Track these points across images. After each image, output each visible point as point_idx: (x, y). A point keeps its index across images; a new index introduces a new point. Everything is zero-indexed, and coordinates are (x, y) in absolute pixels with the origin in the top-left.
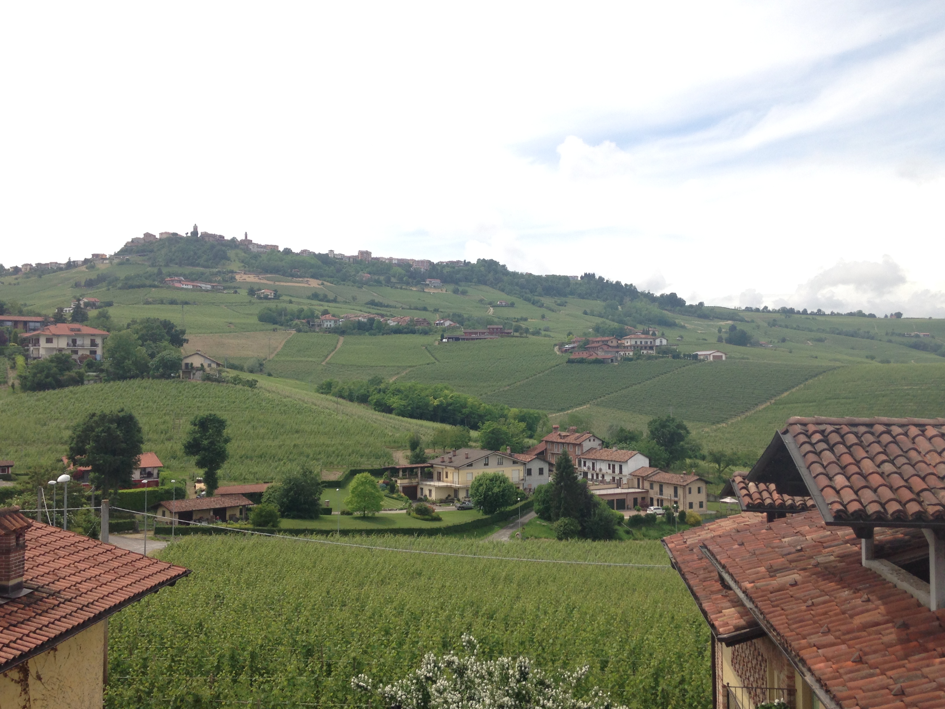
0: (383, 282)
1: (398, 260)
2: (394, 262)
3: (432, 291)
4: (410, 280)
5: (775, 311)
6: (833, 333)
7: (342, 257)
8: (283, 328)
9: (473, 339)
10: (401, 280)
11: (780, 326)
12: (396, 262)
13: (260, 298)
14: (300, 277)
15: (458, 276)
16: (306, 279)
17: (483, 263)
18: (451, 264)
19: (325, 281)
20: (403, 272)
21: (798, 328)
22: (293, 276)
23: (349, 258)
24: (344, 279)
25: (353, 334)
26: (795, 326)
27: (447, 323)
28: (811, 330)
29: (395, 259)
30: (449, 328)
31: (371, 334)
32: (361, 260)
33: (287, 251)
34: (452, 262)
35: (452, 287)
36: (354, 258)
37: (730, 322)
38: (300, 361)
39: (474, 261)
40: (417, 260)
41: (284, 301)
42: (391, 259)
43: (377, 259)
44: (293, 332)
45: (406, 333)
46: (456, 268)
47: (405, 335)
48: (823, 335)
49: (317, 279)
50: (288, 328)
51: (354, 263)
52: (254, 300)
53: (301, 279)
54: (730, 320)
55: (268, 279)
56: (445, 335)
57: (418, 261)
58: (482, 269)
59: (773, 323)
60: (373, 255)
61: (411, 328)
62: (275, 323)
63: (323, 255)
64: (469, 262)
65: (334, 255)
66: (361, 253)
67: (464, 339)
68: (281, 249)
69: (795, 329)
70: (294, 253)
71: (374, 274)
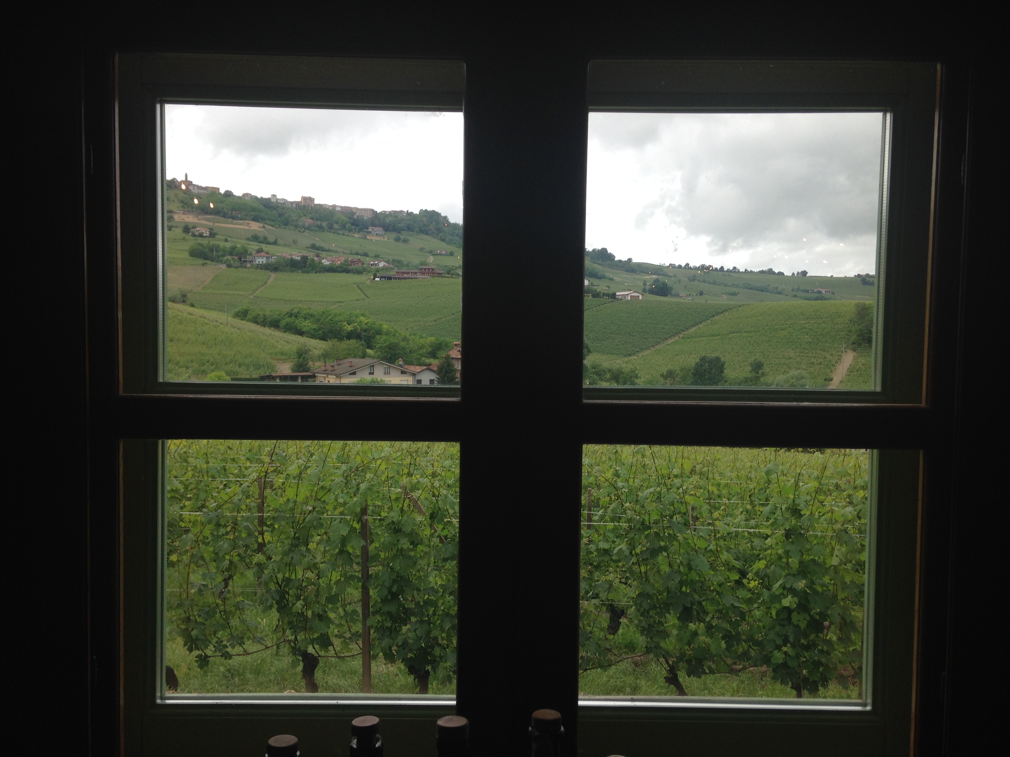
0: (326, 228)
1: (341, 207)
2: (337, 209)
3: (375, 238)
4: (353, 227)
5: (696, 268)
6: (746, 288)
7: (285, 201)
8: (214, 263)
9: (405, 278)
10: (344, 227)
11: (699, 281)
12: (339, 209)
13: (194, 235)
14: (241, 219)
15: (400, 225)
16: (247, 222)
17: (425, 213)
18: (394, 214)
19: (266, 224)
20: (346, 219)
21: (714, 283)
22: (233, 218)
23: (292, 203)
24: (286, 223)
25: (285, 271)
26: (712, 281)
27: (381, 265)
28: (726, 285)
29: (338, 206)
30: (384, 268)
31: (303, 272)
32: (304, 206)
33: (228, 194)
34: (395, 212)
35: (394, 235)
36: (297, 203)
37: (654, 277)
38: (226, 294)
39: (416, 211)
40: (360, 208)
41: (220, 240)
42: (334, 206)
43: (320, 205)
44: (224, 266)
45: (339, 272)
46: (399, 217)
47: (339, 274)
48: (736, 290)
49: (258, 222)
50: (219, 263)
51: (296, 209)
52: (189, 237)
53: (241, 222)
54: (655, 274)
55: (207, 220)
56: (378, 275)
57: (362, 209)
58: (425, 219)
59: (693, 279)
60: (316, 202)
61: (345, 267)
62: (206, 258)
63: (265, 199)
64: (412, 213)
65: (277, 199)
66: (304, 198)
67: (396, 278)
68: (222, 191)
69: (712, 284)
70: (235, 196)
71: (318, 220)
